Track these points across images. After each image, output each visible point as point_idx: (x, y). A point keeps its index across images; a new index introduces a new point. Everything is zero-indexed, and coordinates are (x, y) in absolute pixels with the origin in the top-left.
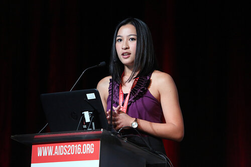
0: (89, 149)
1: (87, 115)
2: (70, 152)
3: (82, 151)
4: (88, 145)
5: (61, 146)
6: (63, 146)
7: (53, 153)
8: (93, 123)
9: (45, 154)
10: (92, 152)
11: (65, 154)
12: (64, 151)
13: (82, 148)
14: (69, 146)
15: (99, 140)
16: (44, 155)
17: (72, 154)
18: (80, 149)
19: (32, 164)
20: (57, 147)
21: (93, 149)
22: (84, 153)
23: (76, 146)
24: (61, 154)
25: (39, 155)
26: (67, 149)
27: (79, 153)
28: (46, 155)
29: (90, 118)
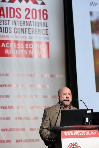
1: (87, 120)
2: (83, 134)
3: (89, 133)
12: (80, 133)
16: (68, 135)
23: (86, 132)
25: (65, 135)
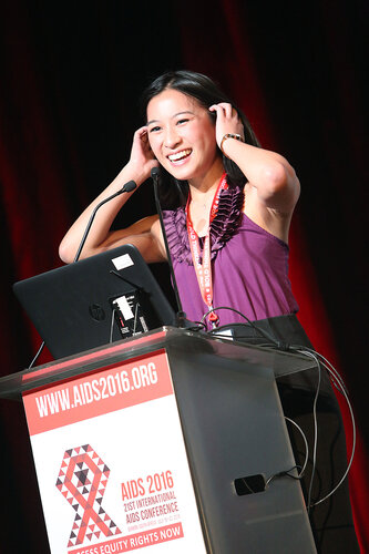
0: (146, 375)
4: (141, 367)
5: (85, 385)
6: (88, 384)
7: (72, 402)
8: (142, 319)
9: (54, 409)
10: (154, 382)
11: (97, 399)
13: (130, 377)
14: (102, 379)
15: (163, 352)
17: (113, 394)
18: (127, 380)
19: (32, 438)
20: (75, 388)
21: (155, 373)
22: (138, 387)
24: (89, 401)
26: (100, 388)
27: (126, 390)
28: (57, 411)
29: (133, 310)
